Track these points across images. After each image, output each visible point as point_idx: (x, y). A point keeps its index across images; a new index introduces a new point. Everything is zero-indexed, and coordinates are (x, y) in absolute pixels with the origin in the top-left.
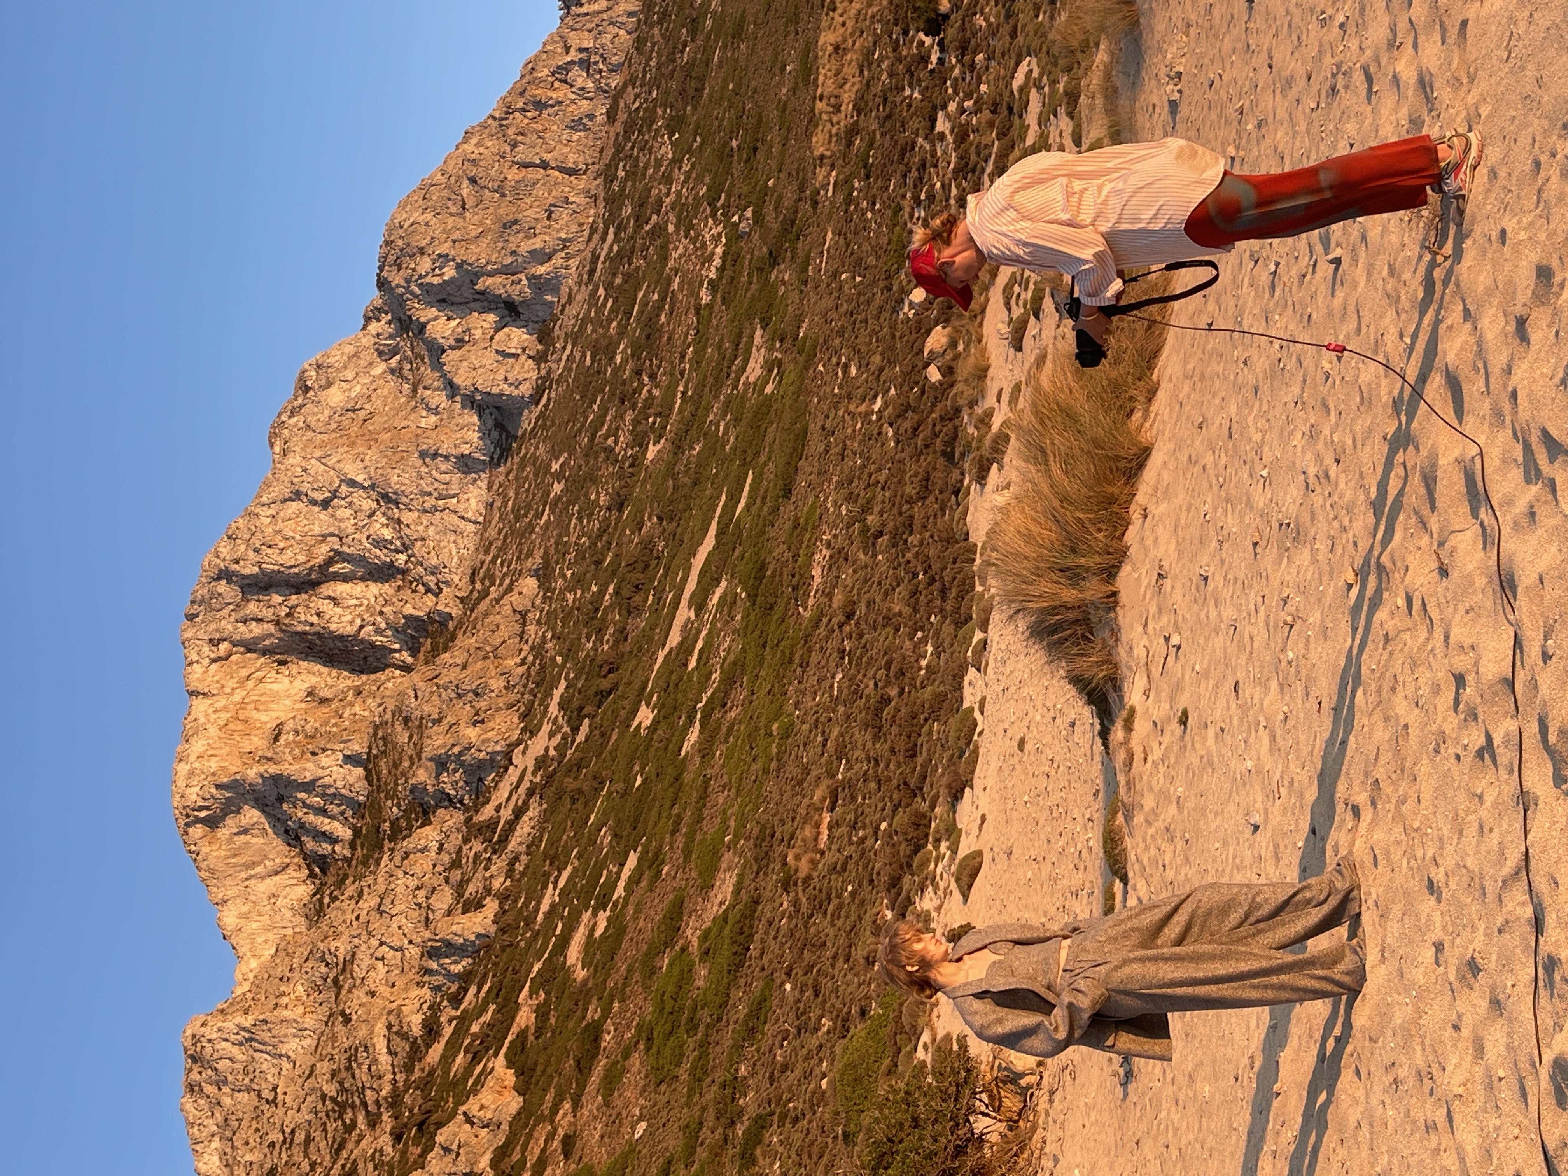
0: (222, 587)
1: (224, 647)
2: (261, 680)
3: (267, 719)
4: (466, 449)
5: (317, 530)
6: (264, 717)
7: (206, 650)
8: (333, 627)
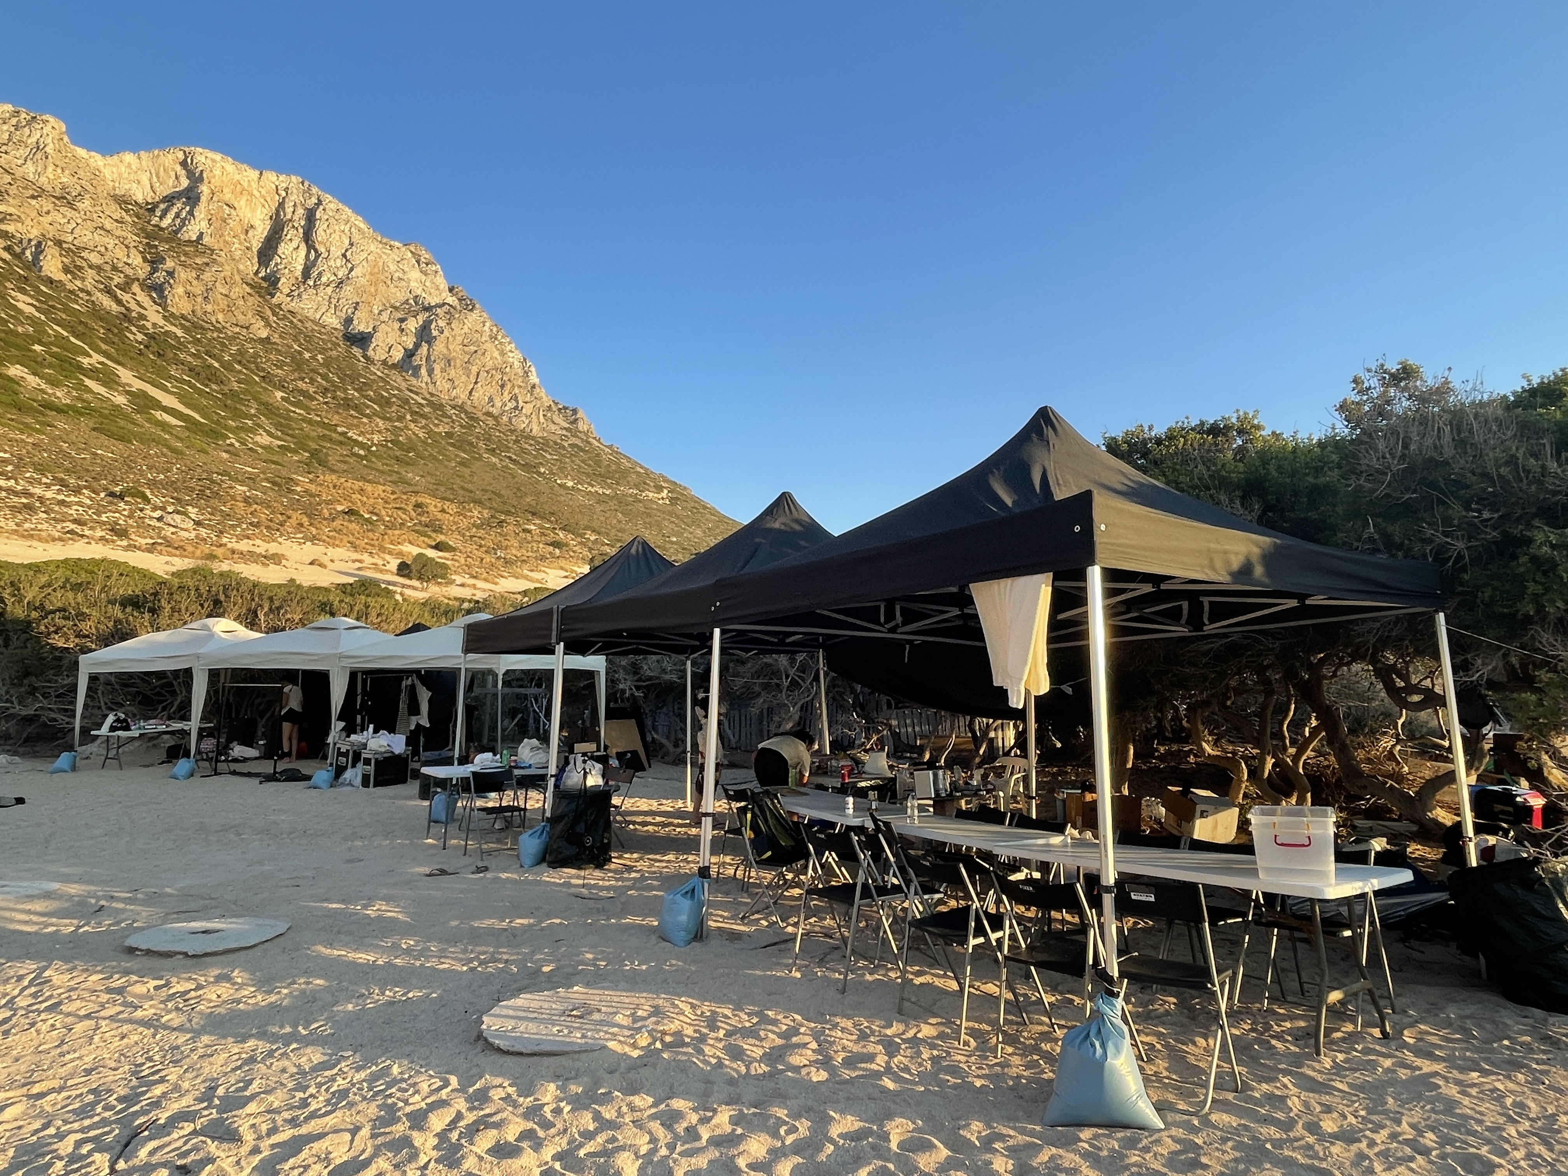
0: (314, 200)
1: (284, 194)
2: (263, 206)
3: (241, 203)
4: (355, 322)
5: (332, 249)
6: (243, 203)
7: (284, 185)
8: (283, 244)
